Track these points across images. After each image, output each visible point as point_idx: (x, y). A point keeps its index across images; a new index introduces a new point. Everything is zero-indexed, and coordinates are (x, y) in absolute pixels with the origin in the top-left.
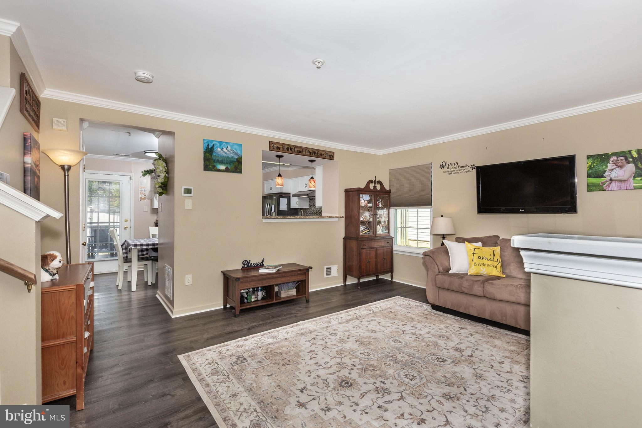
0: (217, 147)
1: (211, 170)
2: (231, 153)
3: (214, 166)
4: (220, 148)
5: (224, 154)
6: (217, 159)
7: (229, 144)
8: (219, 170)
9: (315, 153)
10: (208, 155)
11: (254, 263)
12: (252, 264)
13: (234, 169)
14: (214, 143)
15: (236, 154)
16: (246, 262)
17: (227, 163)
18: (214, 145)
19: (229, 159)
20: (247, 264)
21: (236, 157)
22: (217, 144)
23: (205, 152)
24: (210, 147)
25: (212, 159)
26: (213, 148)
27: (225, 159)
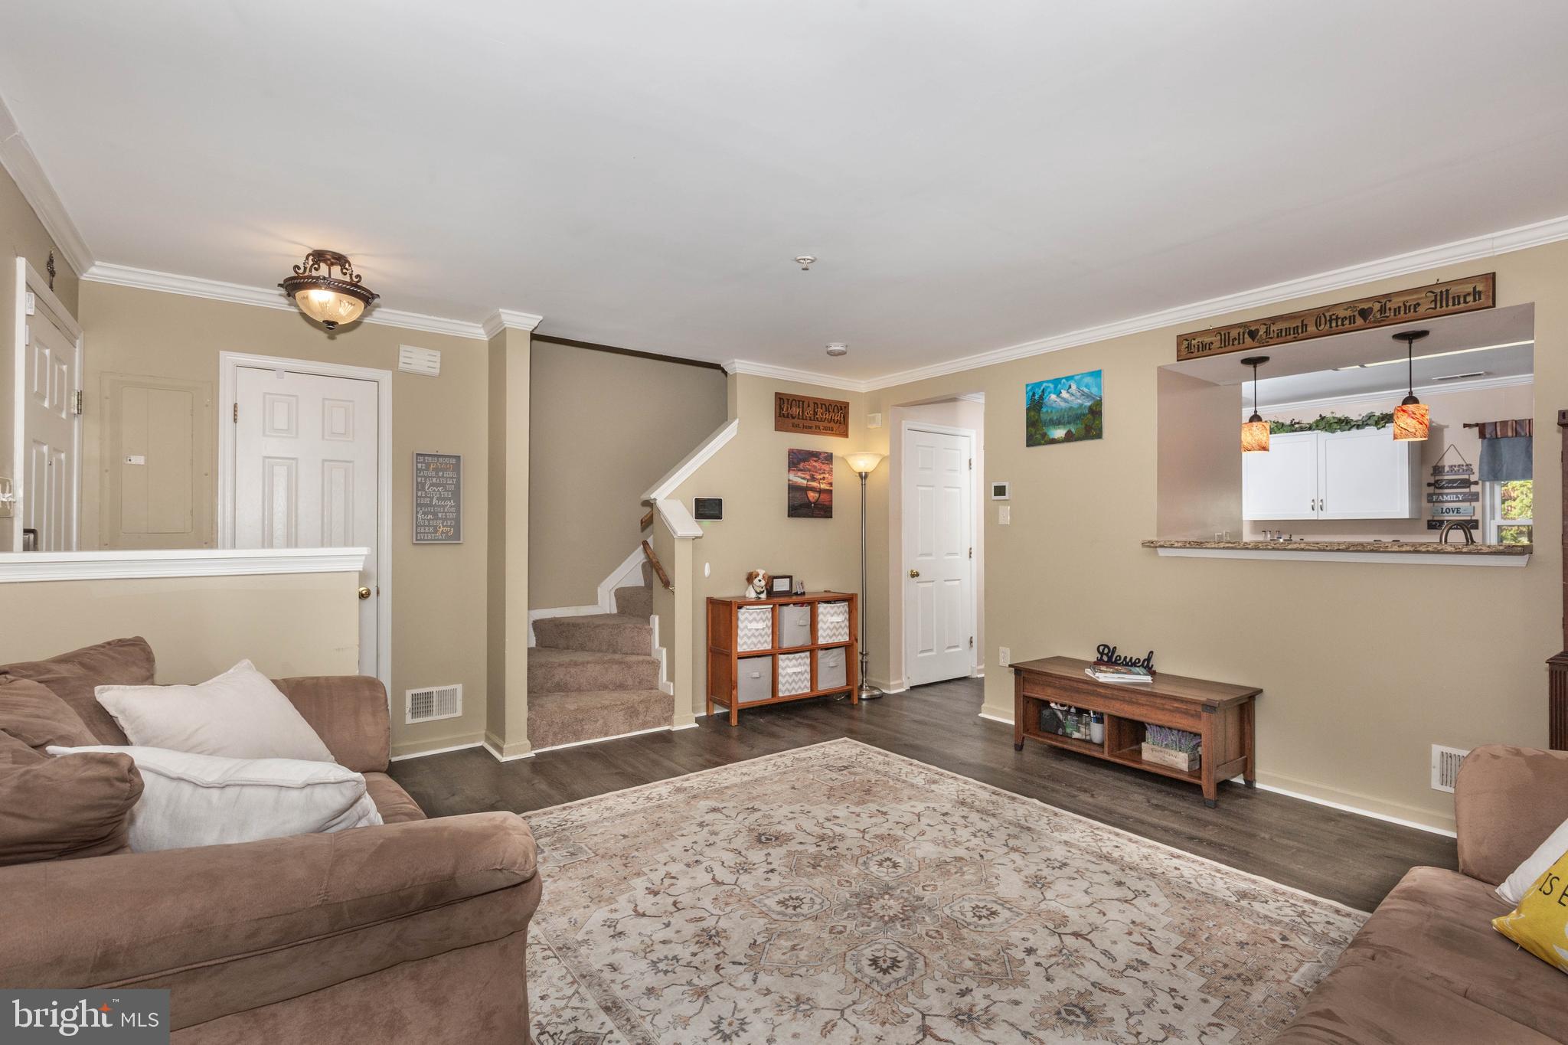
0: (1050, 393)
1: (1040, 444)
2: (1077, 398)
3: (1044, 435)
4: (1054, 393)
5: (1063, 405)
6: (1048, 418)
7: (1072, 379)
8: (1054, 441)
9: (1364, 314)
10: (1032, 413)
11: (1126, 657)
12: (1120, 656)
13: (1084, 430)
14: (1044, 385)
15: (1088, 396)
16: (1106, 651)
17: (1069, 423)
18: (1043, 391)
19: (1074, 413)
20: (1107, 655)
21: (1088, 404)
22: (1049, 387)
23: (1028, 410)
24: (1037, 397)
25: (1041, 421)
26: (1041, 397)
27: (1066, 414)
